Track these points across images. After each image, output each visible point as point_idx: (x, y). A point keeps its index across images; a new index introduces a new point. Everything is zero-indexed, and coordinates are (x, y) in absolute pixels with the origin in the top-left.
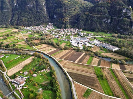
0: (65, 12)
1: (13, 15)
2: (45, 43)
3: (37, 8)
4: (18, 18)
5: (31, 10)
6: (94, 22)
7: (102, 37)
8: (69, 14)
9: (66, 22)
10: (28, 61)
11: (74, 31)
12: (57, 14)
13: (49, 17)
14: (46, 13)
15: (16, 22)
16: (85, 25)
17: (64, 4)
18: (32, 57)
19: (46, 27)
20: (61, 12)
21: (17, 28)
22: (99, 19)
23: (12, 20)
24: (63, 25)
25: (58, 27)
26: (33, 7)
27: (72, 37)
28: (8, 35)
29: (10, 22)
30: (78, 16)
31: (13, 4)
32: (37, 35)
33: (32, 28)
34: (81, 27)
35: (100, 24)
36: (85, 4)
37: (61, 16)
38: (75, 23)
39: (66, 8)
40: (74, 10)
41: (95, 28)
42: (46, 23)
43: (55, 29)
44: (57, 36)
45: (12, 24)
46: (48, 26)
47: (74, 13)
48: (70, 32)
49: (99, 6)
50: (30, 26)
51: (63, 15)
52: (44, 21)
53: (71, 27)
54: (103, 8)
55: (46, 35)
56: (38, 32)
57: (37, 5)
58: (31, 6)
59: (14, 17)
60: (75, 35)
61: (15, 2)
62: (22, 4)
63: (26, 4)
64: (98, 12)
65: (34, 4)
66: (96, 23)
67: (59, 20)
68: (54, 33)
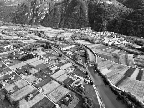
0: (104, 18)
1: (62, 19)
2: (84, 39)
3: (80, 14)
4: (65, 22)
5: (75, 16)
6: (130, 27)
7: (133, 40)
8: (108, 20)
9: (104, 26)
10: (73, 46)
11: (109, 34)
12: (96, 19)
13: (90, 21)
14: (87, 18)
15: (63, 25)
16: (120, 29)
17: (104, 11)
18: (74, 45)
19: (85, 30)
20: (100, 17)
21: (64, 30)
22: (135, 25)
23: (60, 24)
24: (100, 29)
25: (96, 31)
26: (78, 13)
27: (105, 38)
28: (59, 33)
29: (59, 25)
30: (115, 21)
31: (63, 11)
32: (78, 35)
33: (75, 30)
34: (116, 31)
35: (136, 29)
36: (126, 10)
37: (100, 21)
38: (112, 27)
39: (106, 15)
40: (113, 16)
41: (130, 33)
42: (86, 27)
43: (93, 31)
44: (94, 36)
45: (60, 26)
46: (87, 29)
47: (113, 19)
48: (105, 34)
49: (137, 13)
50: (73, 29)
51: (101, 20)
52: (84, 25)
53: (107, 31)
54: (141, 14)
55: (85, 35)
56: (79, 33)
57: (81, 12)
58: (76, 12)
59: (62, 21)
60: (108, 36)
61: (64, 9)
62: (69, 11)
63: (73, 11)
64: (135, 18)
65: (78, 11)
66: (131, 28)
67: (98, 24)
68: (91, 34)
